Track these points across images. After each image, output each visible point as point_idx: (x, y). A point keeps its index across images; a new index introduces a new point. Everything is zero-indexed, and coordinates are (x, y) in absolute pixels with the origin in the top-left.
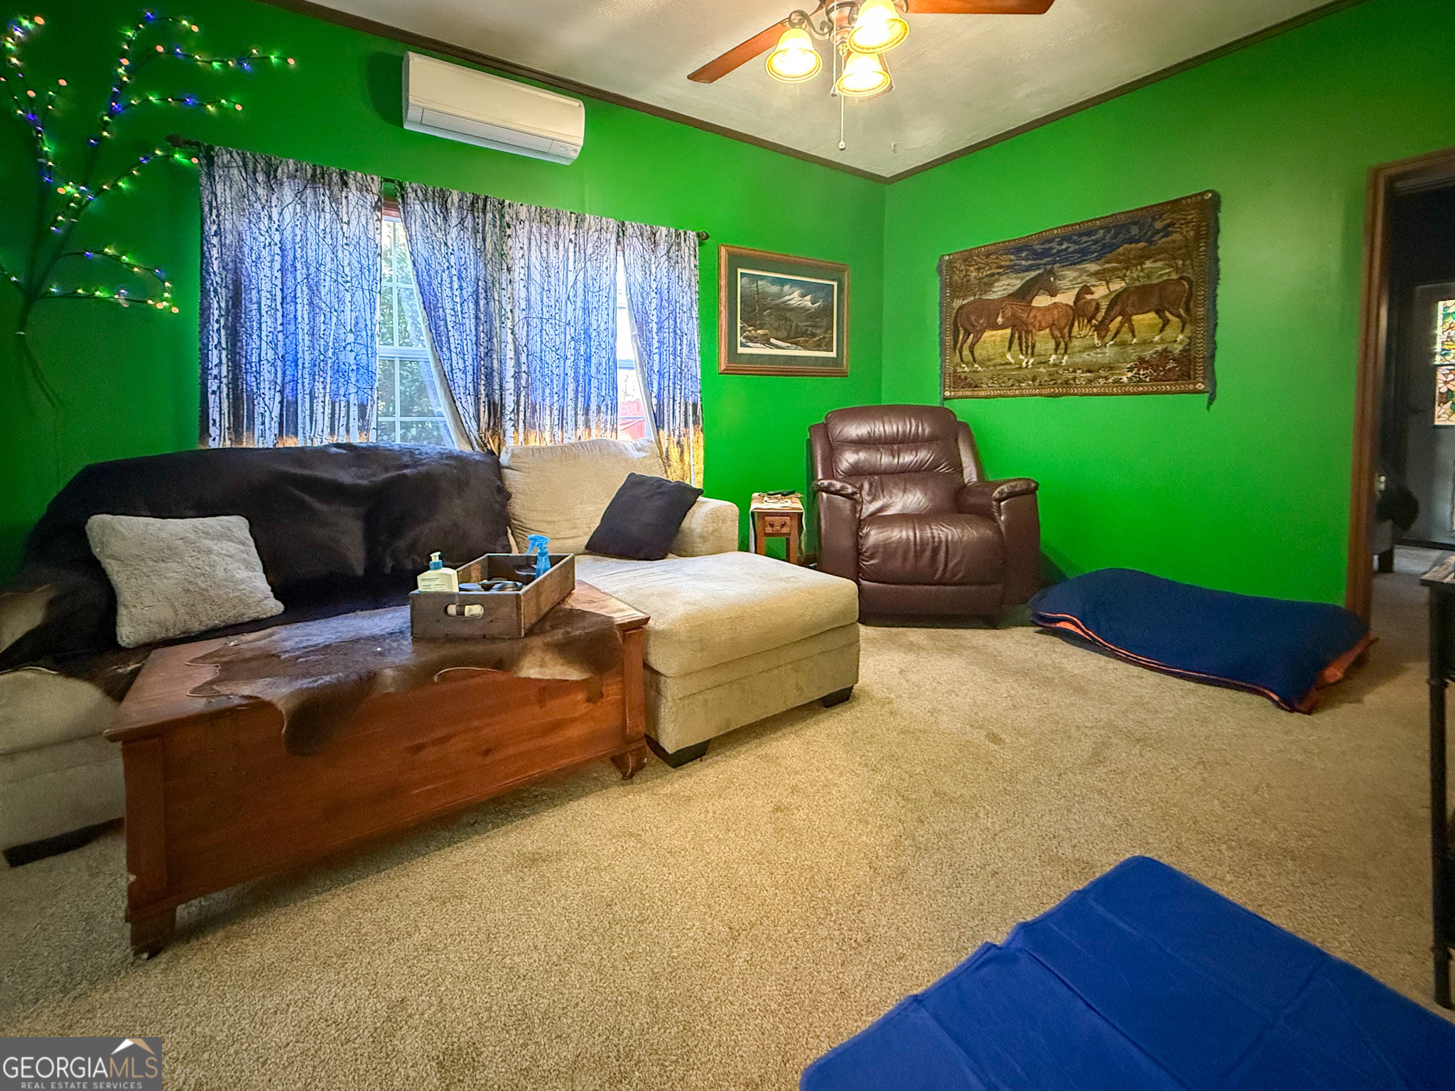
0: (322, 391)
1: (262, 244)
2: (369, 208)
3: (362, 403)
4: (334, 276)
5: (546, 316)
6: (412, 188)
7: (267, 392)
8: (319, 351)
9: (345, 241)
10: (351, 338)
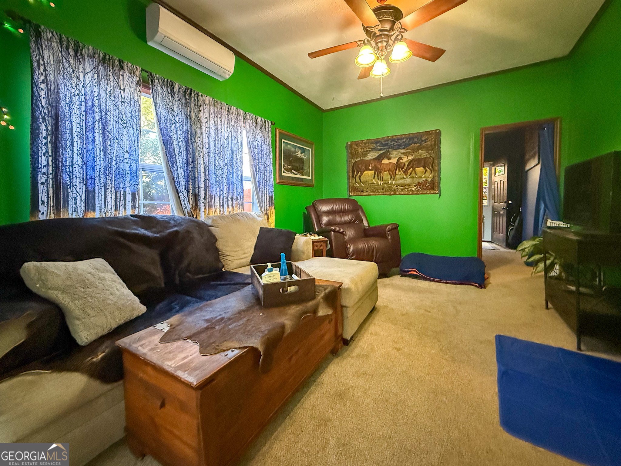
0: (110, 185)
1: (73, 94)
2: (135, 83)
3: (133, 193)
4: (116, 119)
5: (217, 152)
6: (157, 77)
7: (78, 184)
8: (109, 162)
9: (122, 100)
10: (127, 155)
